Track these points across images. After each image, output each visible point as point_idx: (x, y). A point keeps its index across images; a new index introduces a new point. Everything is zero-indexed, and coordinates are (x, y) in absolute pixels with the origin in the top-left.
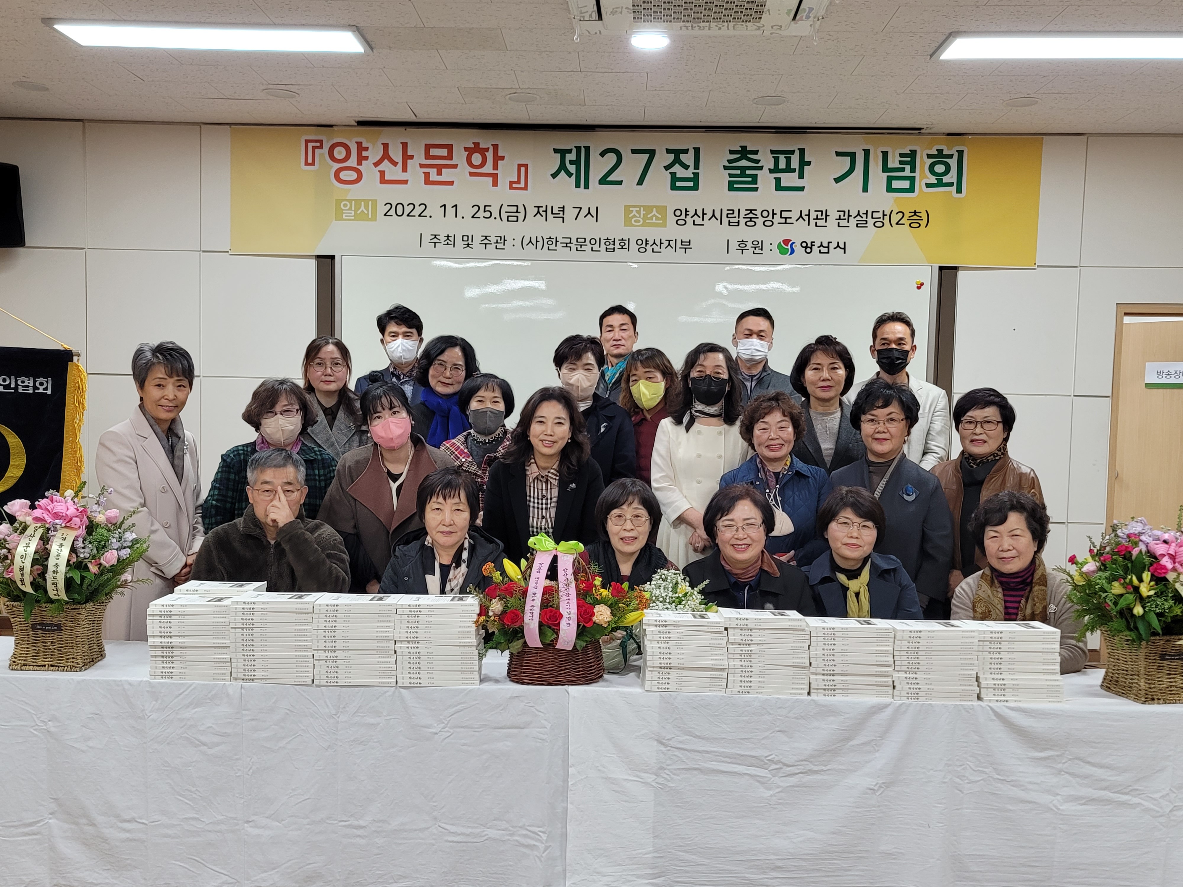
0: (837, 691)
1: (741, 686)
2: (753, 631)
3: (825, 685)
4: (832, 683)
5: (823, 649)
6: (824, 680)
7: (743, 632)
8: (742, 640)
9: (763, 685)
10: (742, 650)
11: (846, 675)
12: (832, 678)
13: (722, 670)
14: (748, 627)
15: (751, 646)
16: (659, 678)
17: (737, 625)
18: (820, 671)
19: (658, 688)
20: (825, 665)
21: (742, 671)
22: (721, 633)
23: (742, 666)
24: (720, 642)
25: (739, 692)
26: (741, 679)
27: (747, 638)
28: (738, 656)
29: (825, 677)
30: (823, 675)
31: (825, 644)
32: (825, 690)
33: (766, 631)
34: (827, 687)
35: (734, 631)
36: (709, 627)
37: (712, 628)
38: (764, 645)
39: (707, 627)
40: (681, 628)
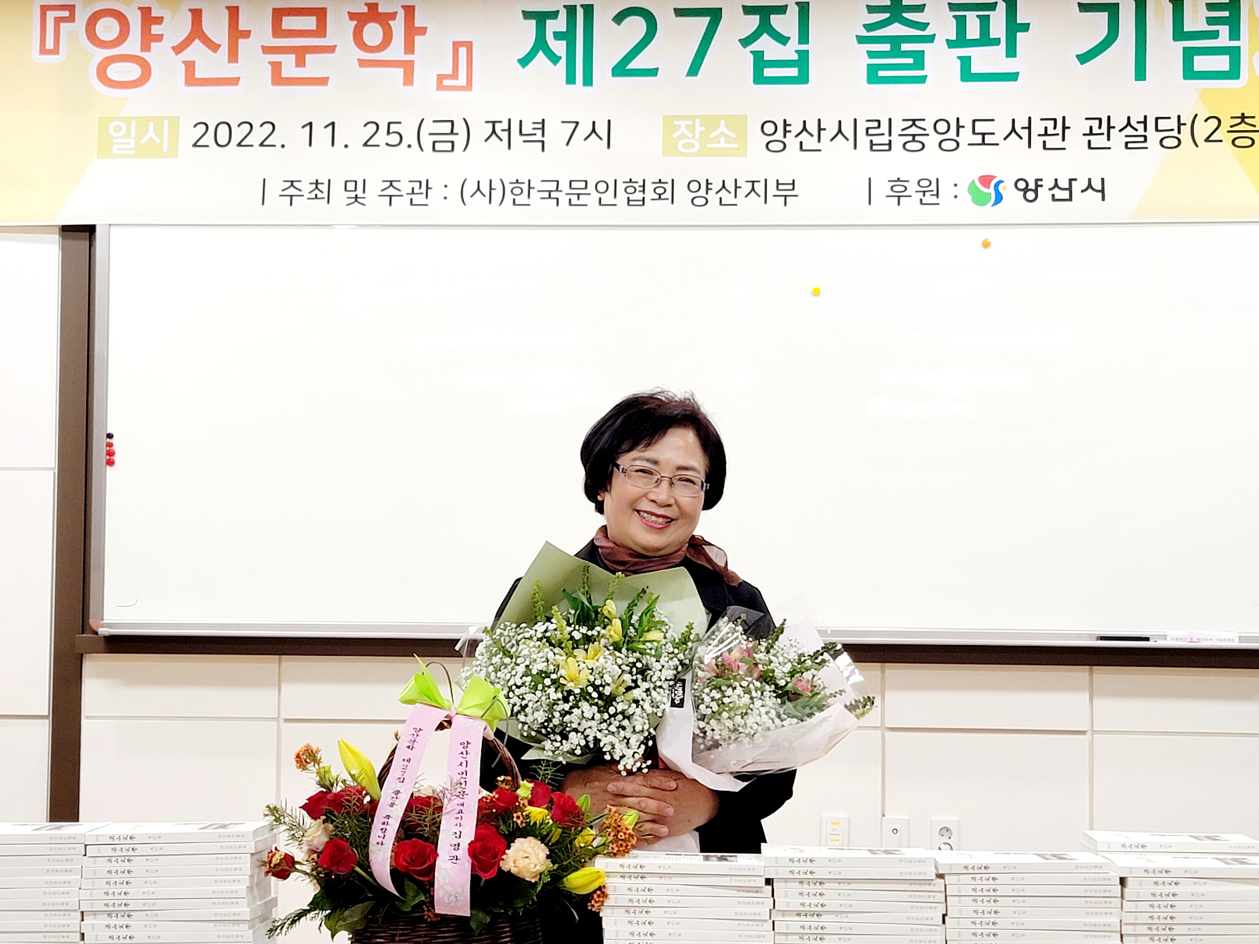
2: (825, 886)
5: (974, 923)
7: (805, 888)
8: (803, 904)
10: (803, 927)
14: (815, 876)
15: (822, 918)
17: (792, 872)
22: (757, 890)
24: (756, 909)
27: (814, 901)
31: (976, 912)
33: (853, 886)
35: (786, 885)
36: (733, 878)
37: (740, 881)
38: (849, 915)
39: (728, 879)
40: (675, 880)
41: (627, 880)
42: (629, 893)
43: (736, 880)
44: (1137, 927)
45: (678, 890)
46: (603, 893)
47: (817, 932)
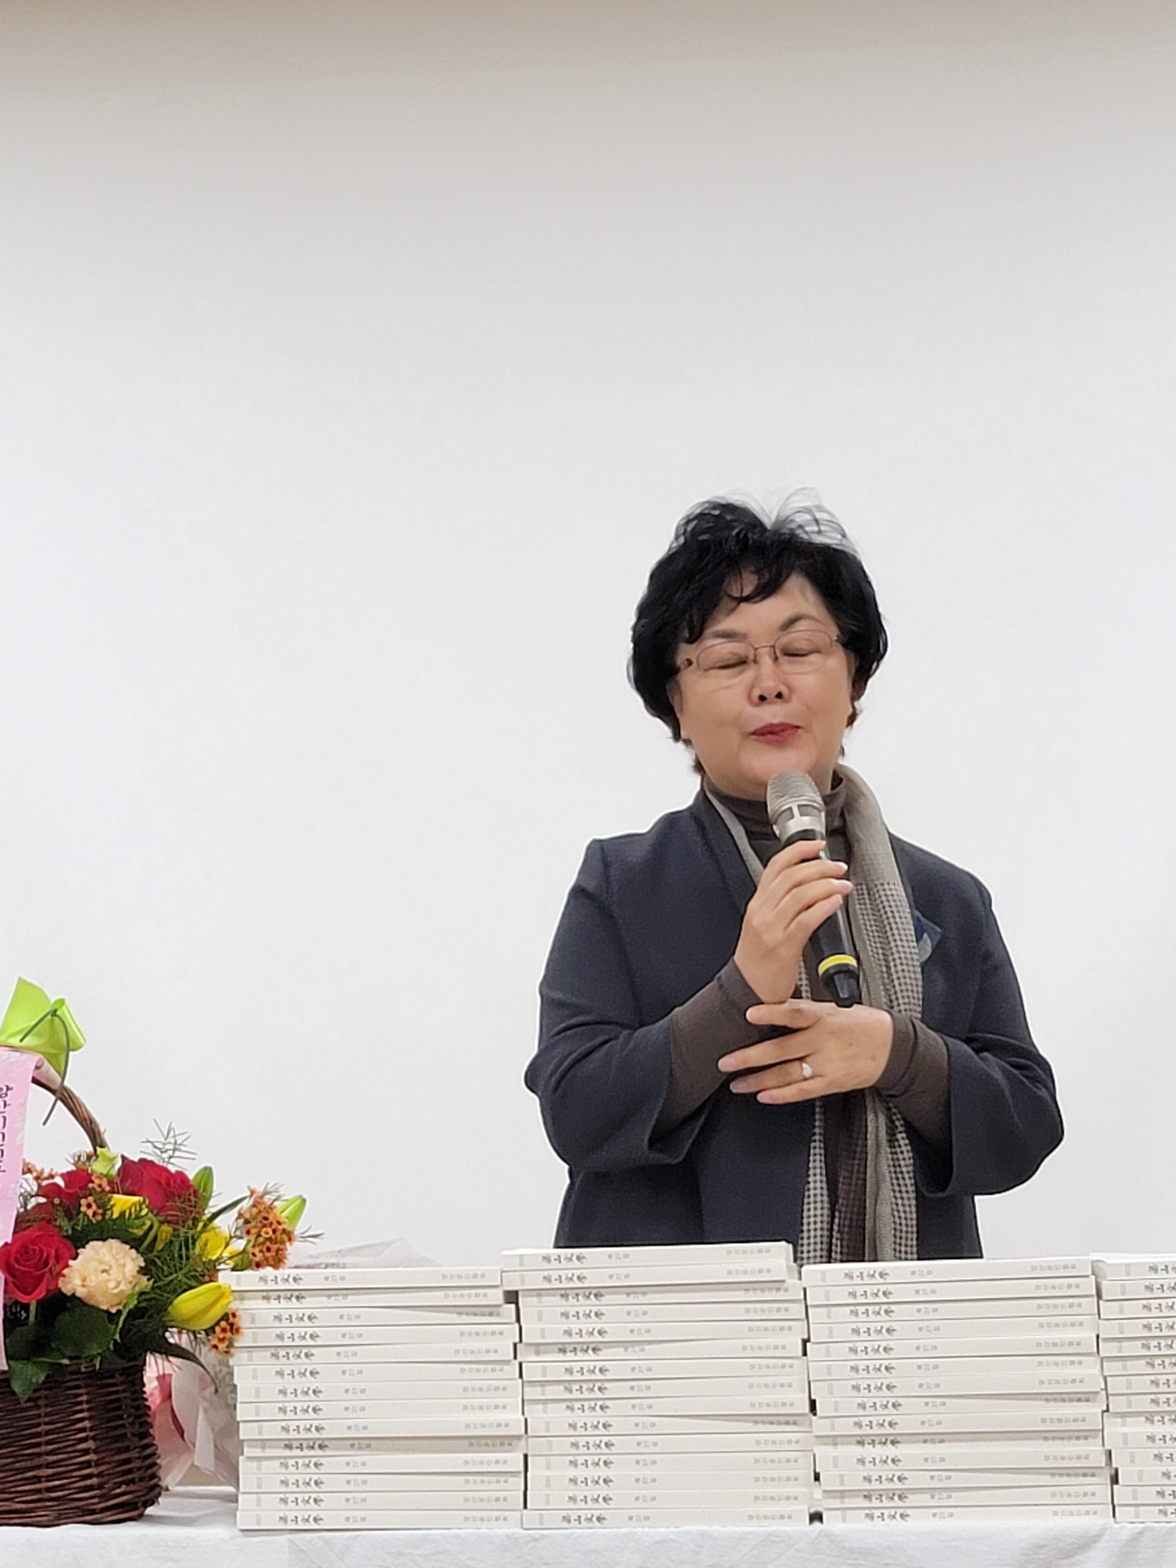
0: (911, 1500)
1: (572, 1499)
2: (604, 1300)
3: (868, 1479)
4: (889, 1470)
5: (854, 1350)
6: (861, 1461)
7: (573, 1305)
8: (568, 1333)
9: (649, 1492)
10: (569, 1371)
11: (941, 1438)
12: (890, 1451)
13: (505, 1442)
14: (587, 1283)
15: (602, 1355)
16: (284, 1483)
17: (548, 1279)
18: (846, 1427)
19: (283, 1519)
20: (862, 1406)
21: (575, 1445)
22: (491, 1310)
23: (573, 1426)
24: (490, 1343)
25: (567, 1519)
26: (572, 1472)
27: (587, 1325)
28: (558, 1392)
29: (868, 1451)
30: (861, 1443)
31: (856, 1331)
32: (868, 1497)
33: (651, 1298)
34: (875, 1485)
35: (540, 1302)
36: (450, 1292)
37: (462, 1296)
38: (647, 1347)
39: (441, 1293)
40: (352, 1300)
41: (274, 1303)
42: (277, 1324)
43: (454, 1296)
44: (1125, 1344)
45: (358, 1317)
46: (232, 1325)
47: (593, 1377)
